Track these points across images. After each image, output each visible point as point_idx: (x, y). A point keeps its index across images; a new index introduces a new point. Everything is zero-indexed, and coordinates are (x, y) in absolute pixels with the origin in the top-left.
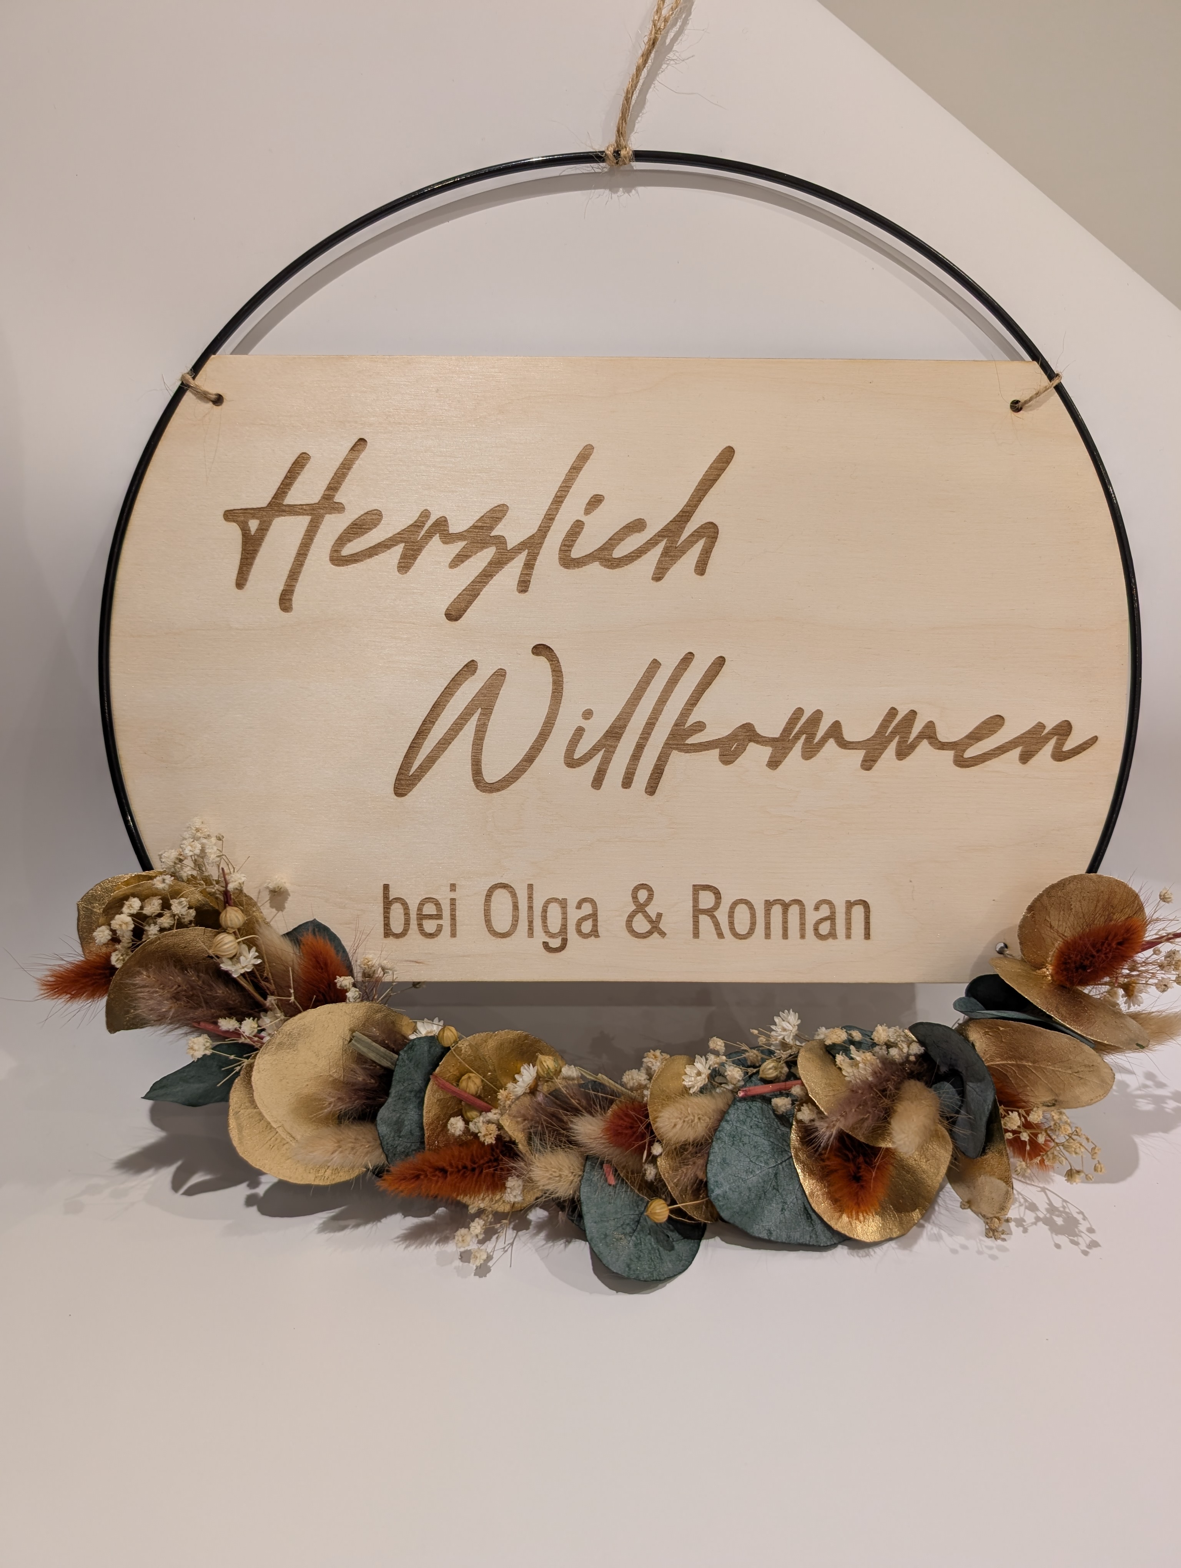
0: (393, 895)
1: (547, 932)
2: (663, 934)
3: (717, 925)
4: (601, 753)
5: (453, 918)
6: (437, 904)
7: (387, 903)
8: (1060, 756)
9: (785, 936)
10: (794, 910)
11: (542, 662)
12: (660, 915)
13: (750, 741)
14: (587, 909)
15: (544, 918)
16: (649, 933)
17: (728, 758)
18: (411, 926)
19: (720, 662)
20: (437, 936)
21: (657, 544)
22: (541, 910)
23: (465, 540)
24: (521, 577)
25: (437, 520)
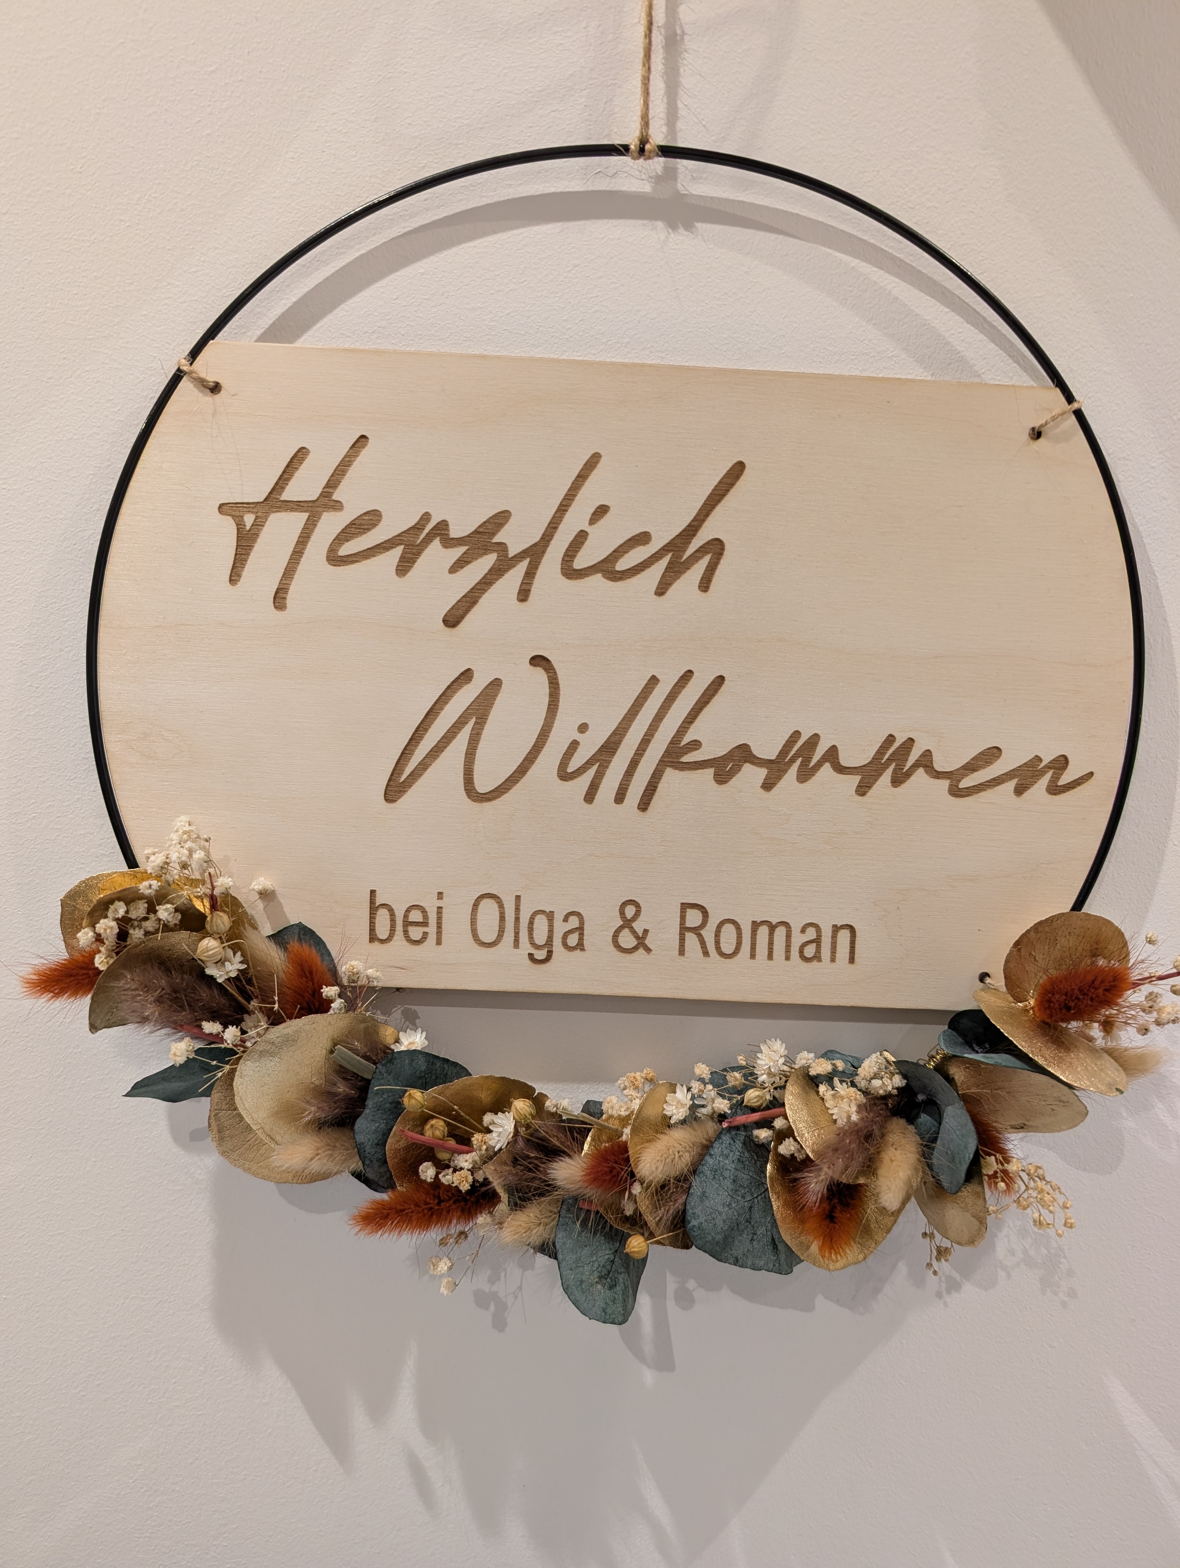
0: (378, 902)
1: (533, 943)
2: (648, 950)
3: (703, 943)
4: (595, 768)
5: (439, 926)
6: (424, 912)
7: (374, 909)
8: (1055, 789)
9: (770, 956)
10: (781, 932)
11: (540, 675)
12: (646, 931)
13: (745, 762)
14: (574, 922)
15: (530, 930)
16: (635, 948)
17: (722, 778)
18: (396, 933)
19: (720, 680)
20: (422, 942)
21: (661, 558)
22: (527, 921)
23: (466, 545)
24: (521, 586)
25: (439, 523)
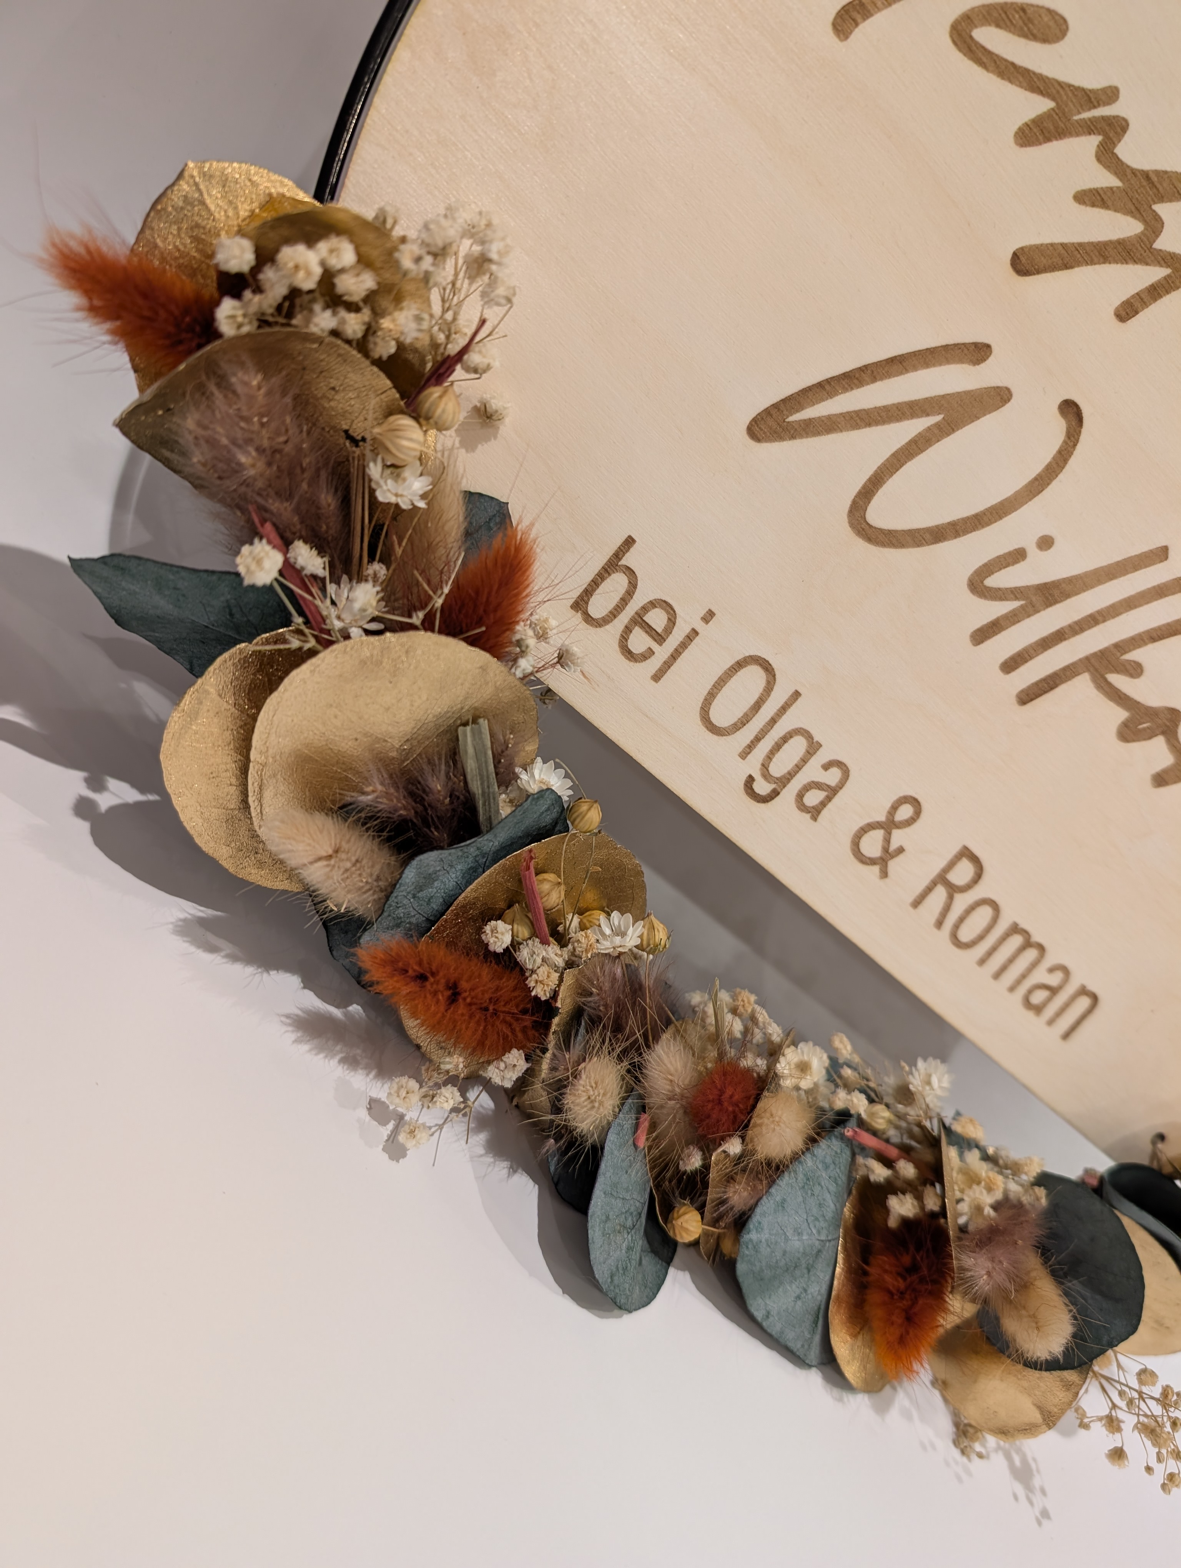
0: (626, 561)
1: (765, 767)
2: (884, 874)
3: (947, 908)
4: (1017, 604)
5: (675, 656)
6: (672, 621)
7: (613, 565)
9: (997, 975)
10: (1031, 954)
12: (901, 850)
13: (1163, 733)
14: (833, 777)
15: (777, 747)
16: (872, 862)
17: (1127, 732)
18: (616, 621)
20: (636, 661)
22: (782, 733)
23: (1121, 180)
24: (1133, 297)
25: (1116, 117)
